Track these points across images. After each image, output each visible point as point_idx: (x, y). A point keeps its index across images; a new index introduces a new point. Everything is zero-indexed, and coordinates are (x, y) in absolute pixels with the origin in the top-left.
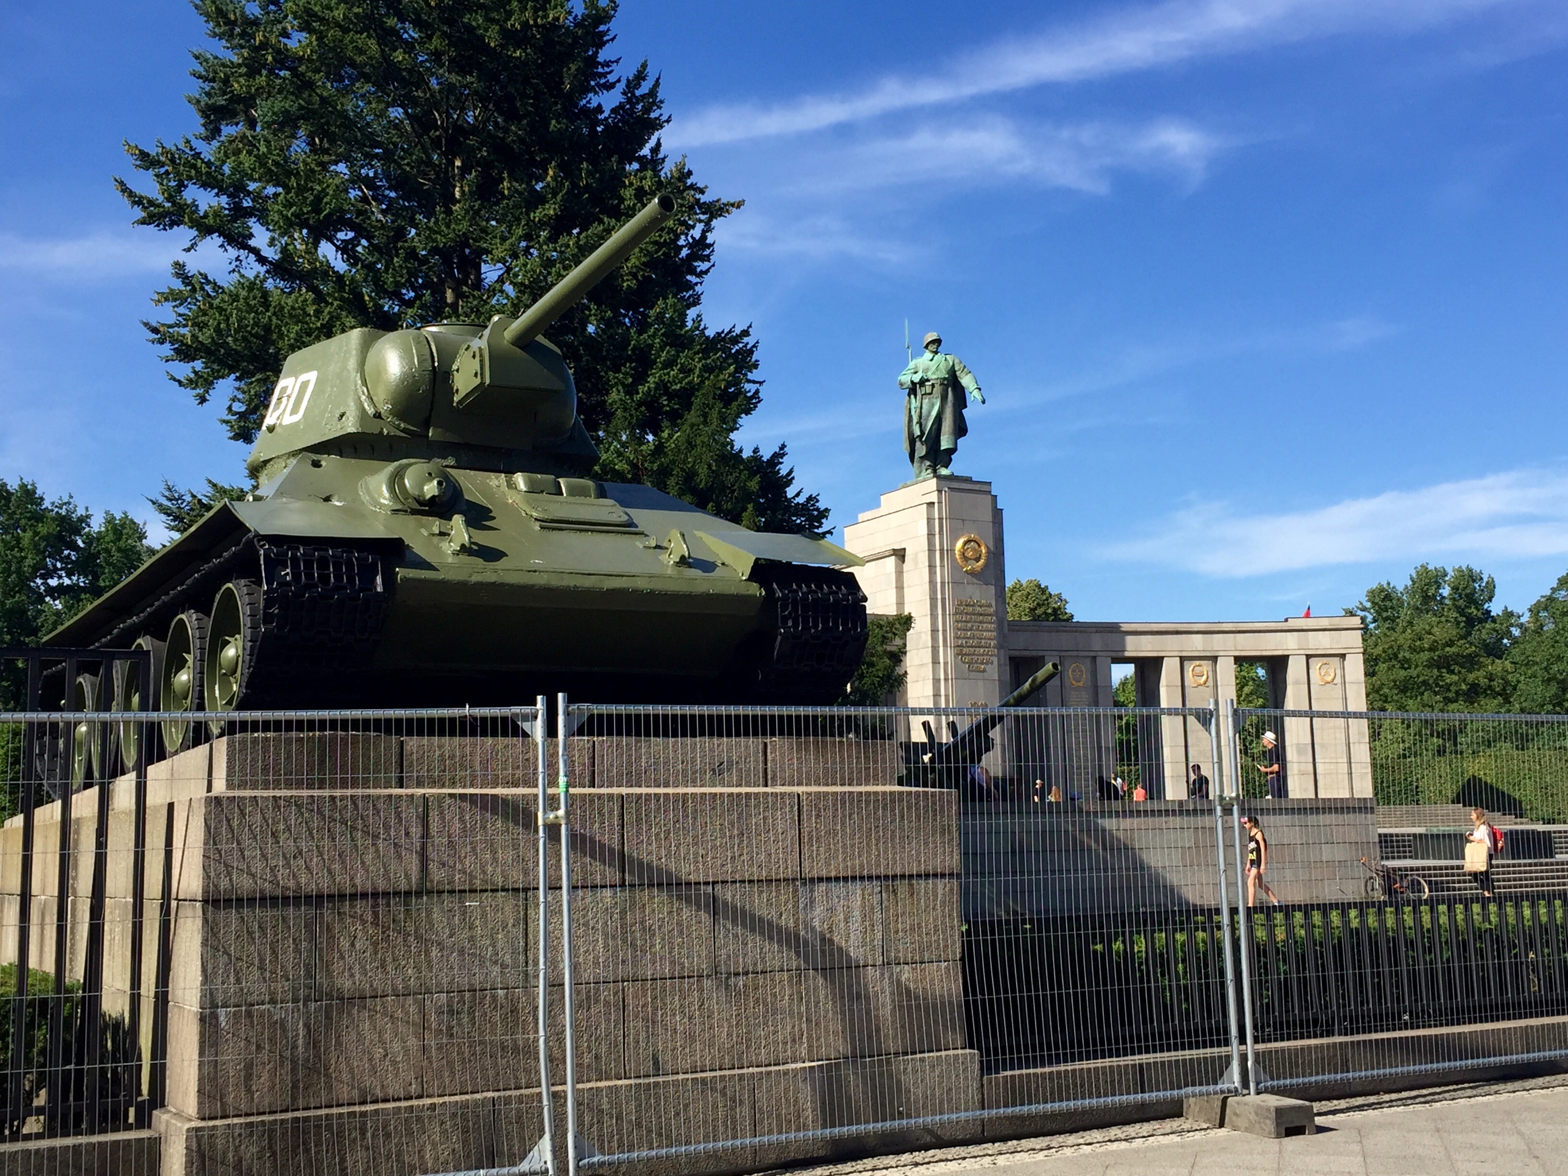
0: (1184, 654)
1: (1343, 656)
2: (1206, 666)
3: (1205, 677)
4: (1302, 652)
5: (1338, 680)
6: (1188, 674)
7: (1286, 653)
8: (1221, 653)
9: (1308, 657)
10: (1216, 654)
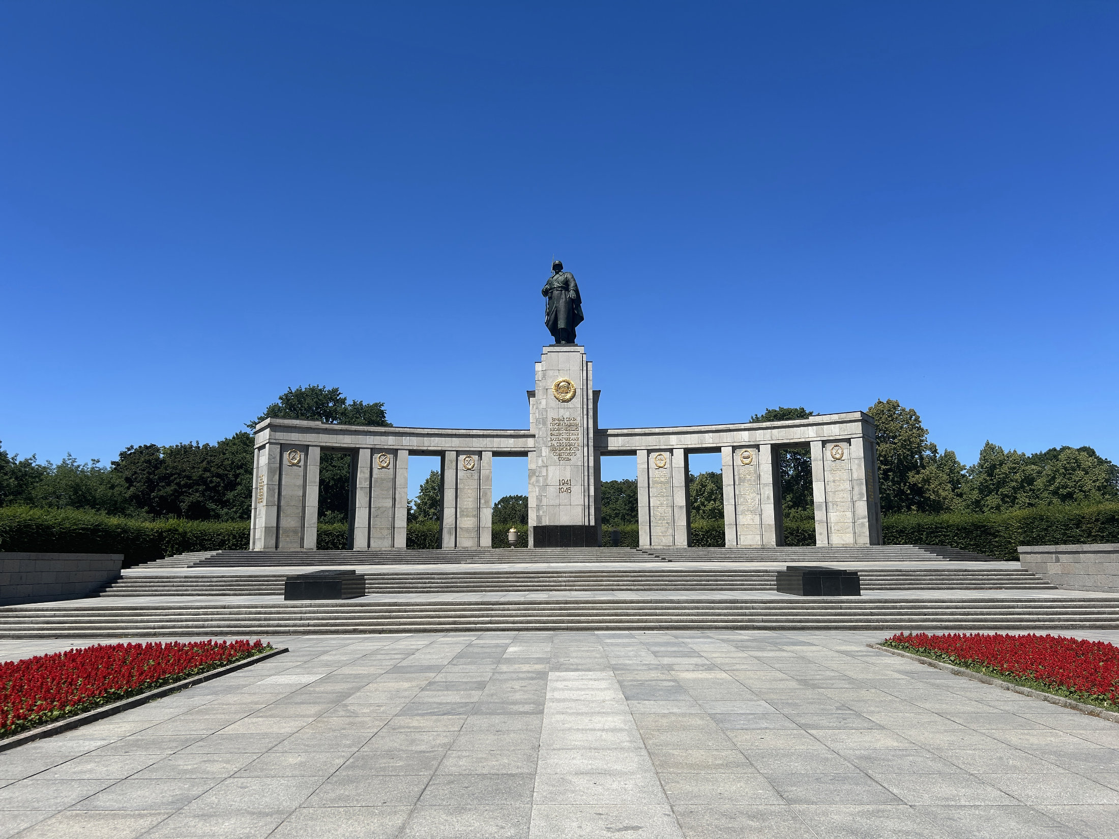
0: (735, 444)
1: (849, 440)
2: (751, 451)
3: (749, 460)
4: (819, 439)
5: (845, 456)
6: (739, 457)
7: (807, 440)
8: (762, 443)
9: (823, 441)
10: (758, 443)
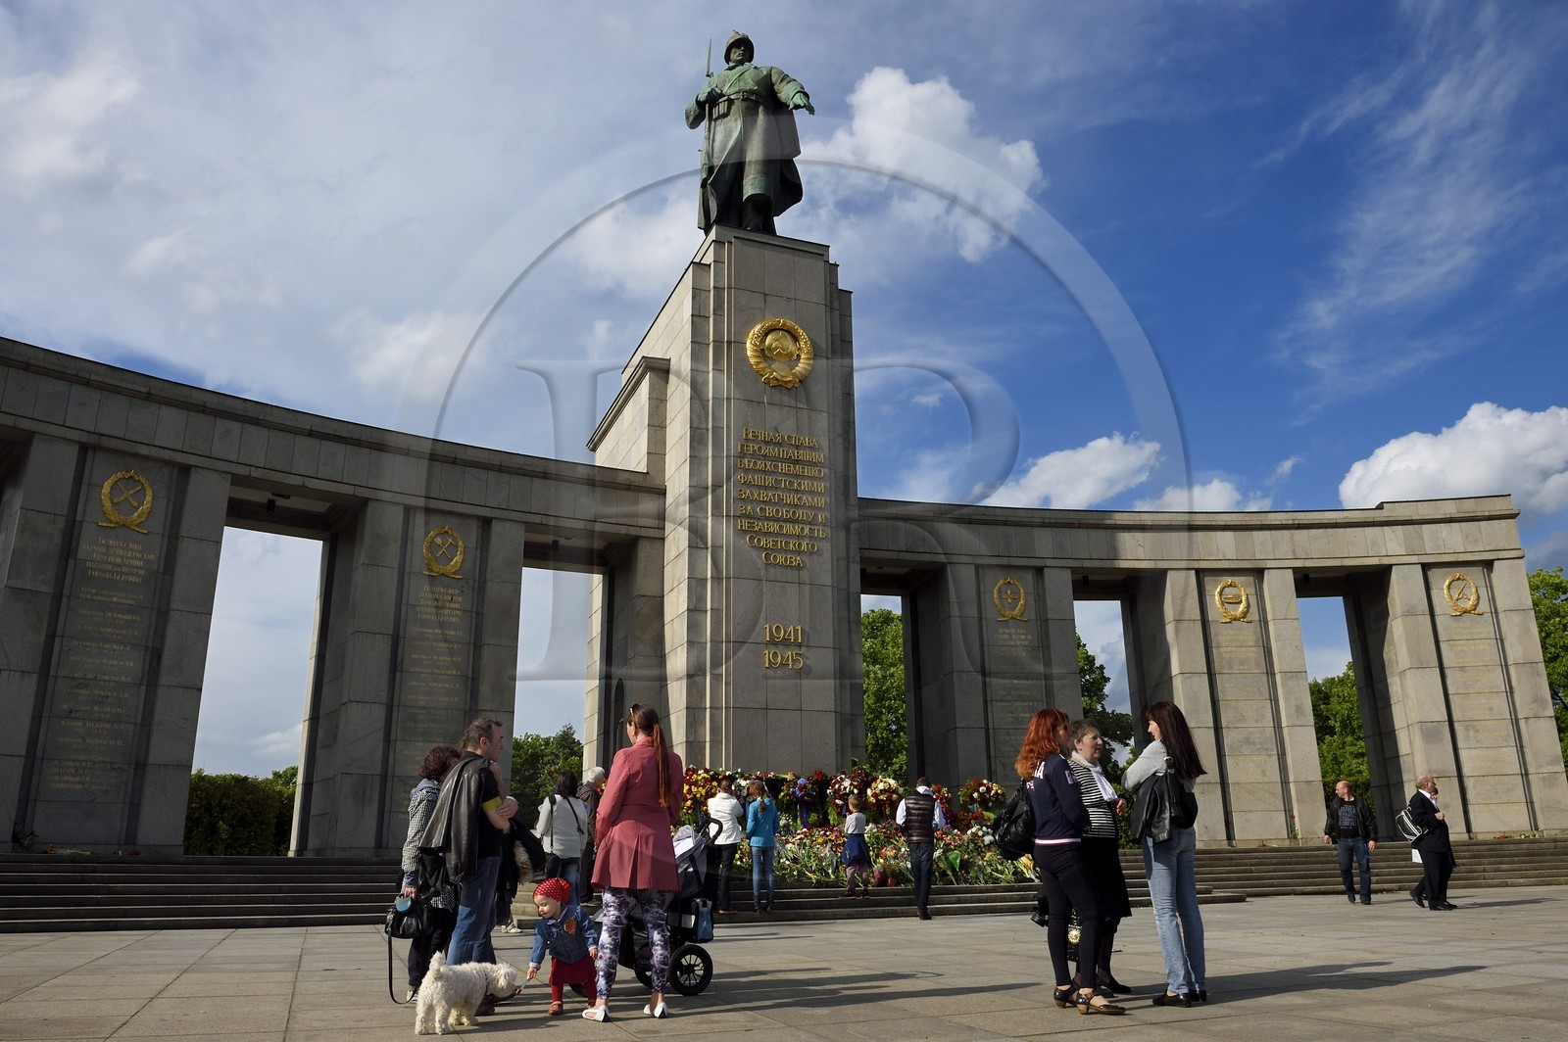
0: (1203, 565)
1: (1488, 565)
2: (1243, 587)
3: (1242, 607)
4: (1414, 559)
5: (1484, 606)
6: (1215, 599)
7: (1386, 561)
8: (1270, 564)
9: (1426, 567)
10: (1261, 565)
